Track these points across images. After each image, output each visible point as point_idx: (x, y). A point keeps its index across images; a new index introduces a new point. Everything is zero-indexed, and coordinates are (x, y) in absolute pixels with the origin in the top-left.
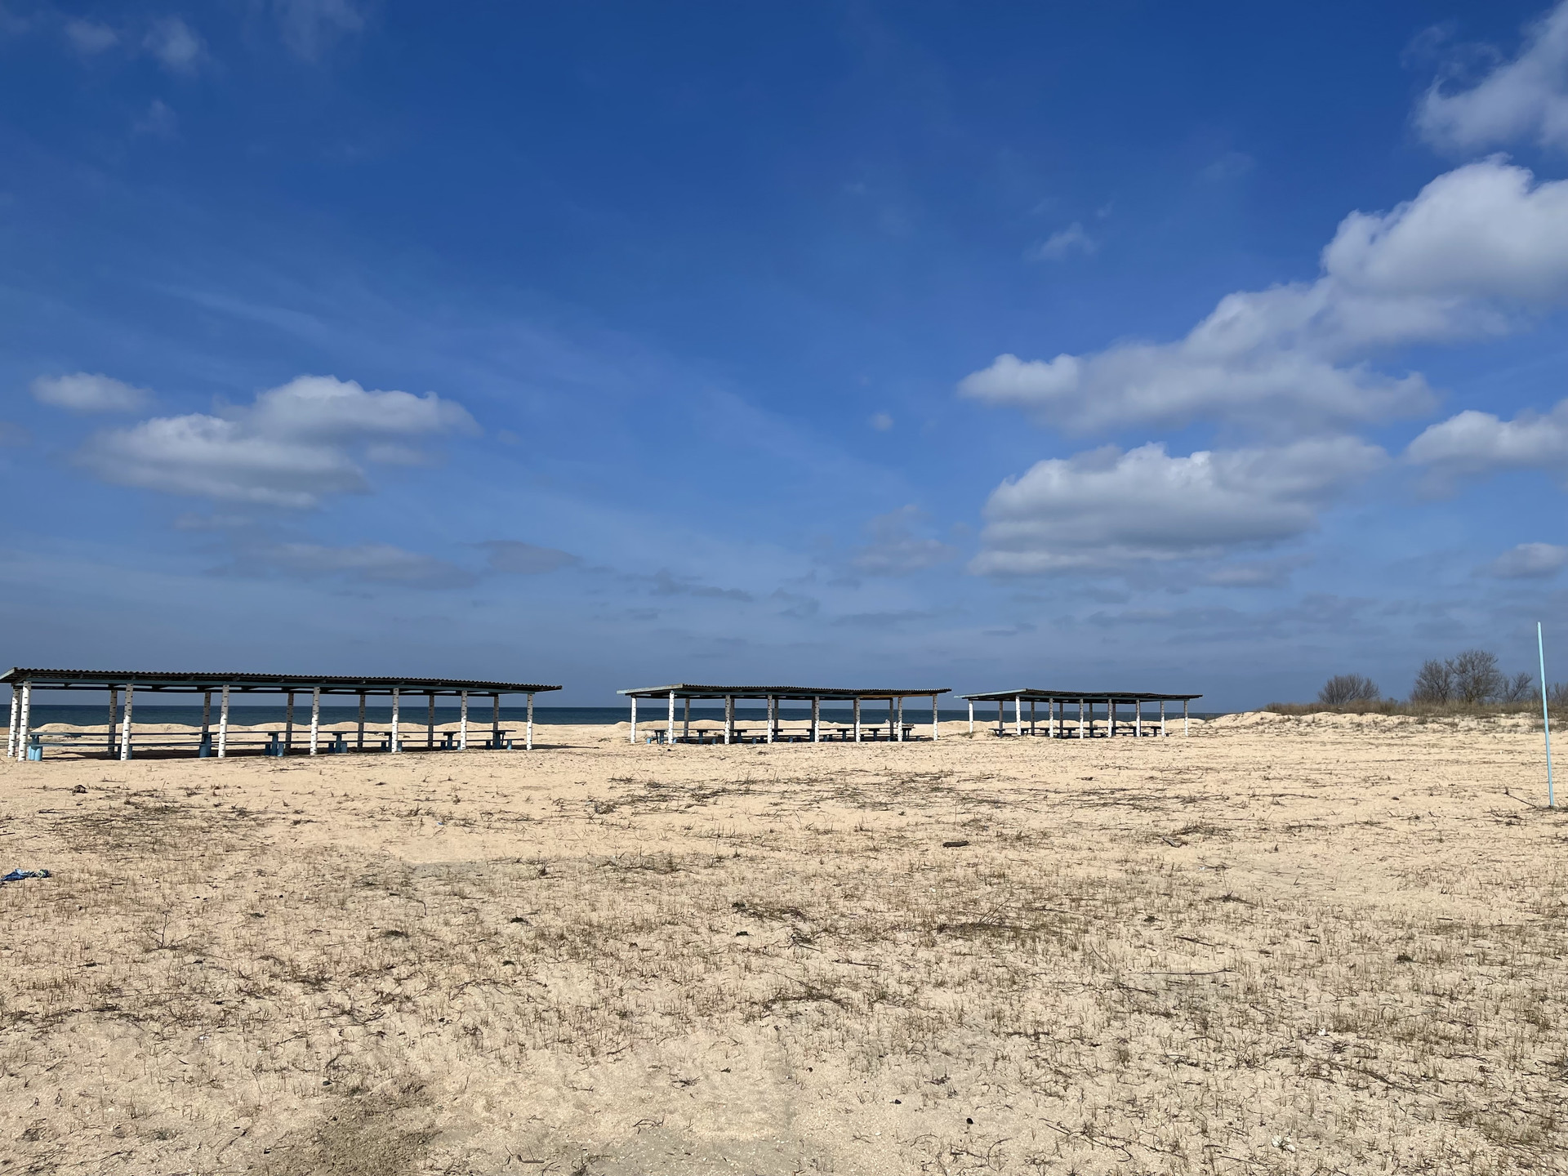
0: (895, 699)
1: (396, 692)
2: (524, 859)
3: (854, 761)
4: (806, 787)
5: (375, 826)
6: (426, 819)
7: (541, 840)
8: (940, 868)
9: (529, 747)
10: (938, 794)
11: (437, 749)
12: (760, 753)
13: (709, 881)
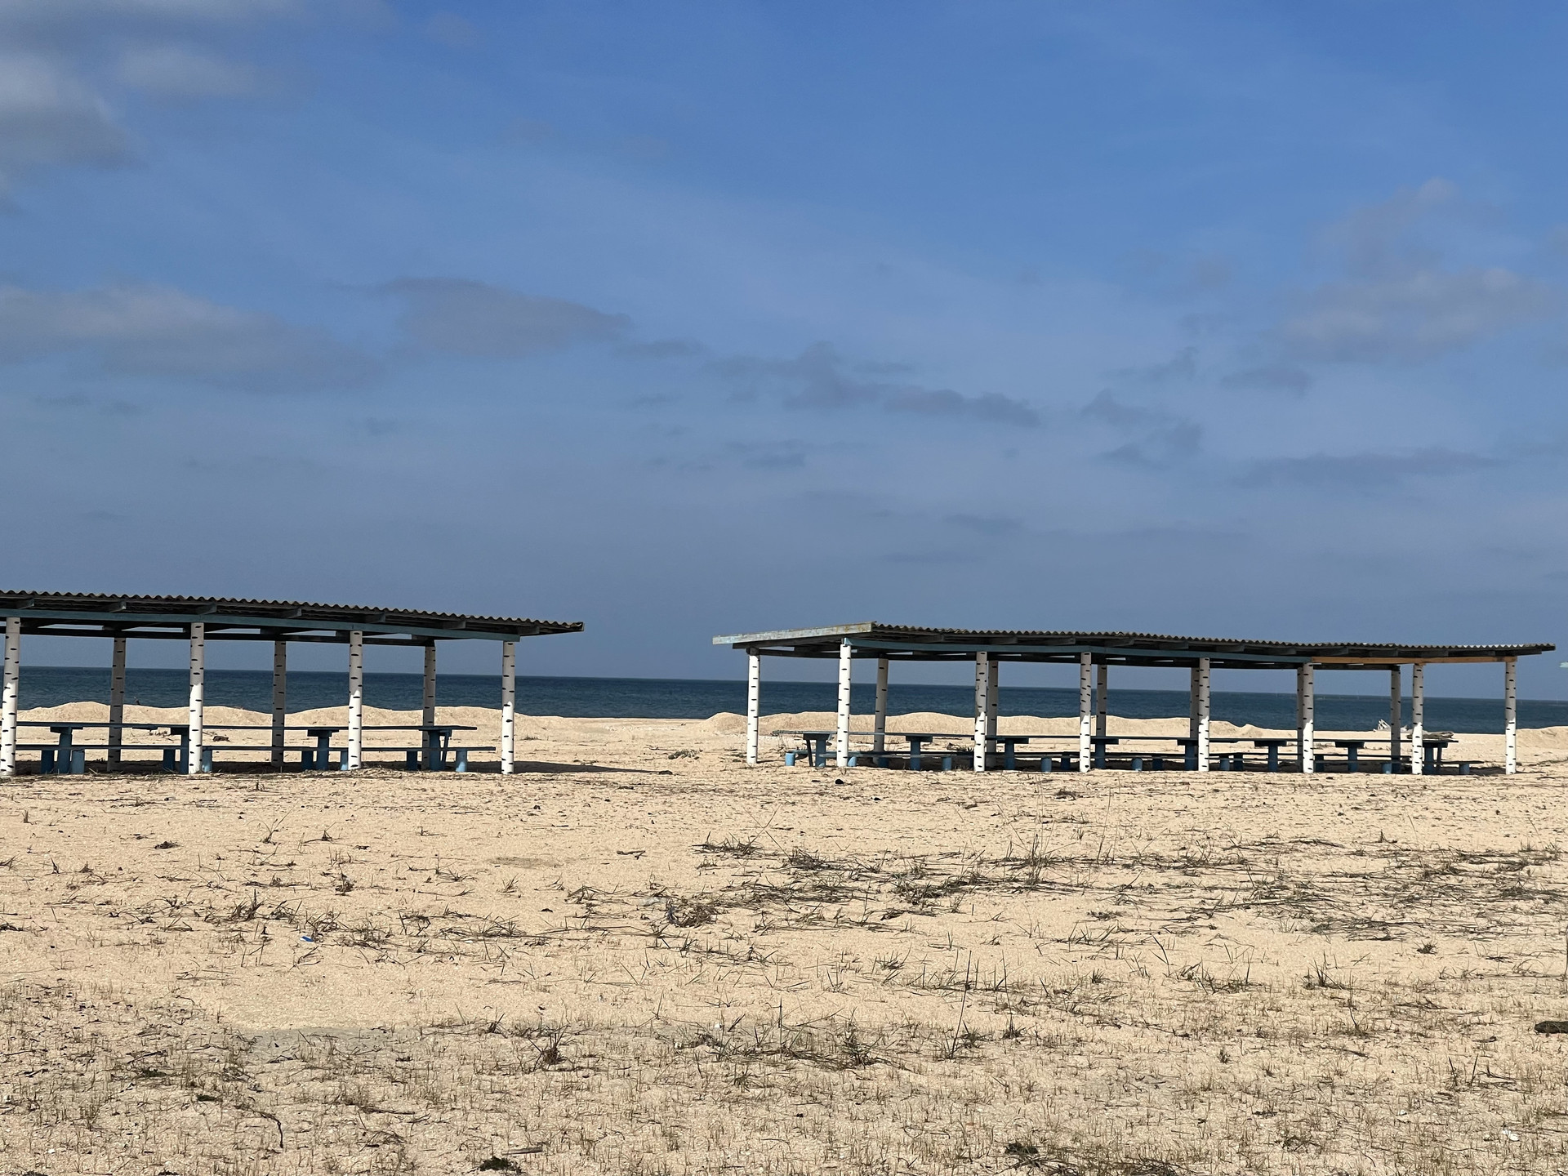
0: (1406, 668)
1: (198, 631)
2: (507, 1024)
3: (1298, 818)
4: (1179, 879)
5: (158, 942)
6: (275, 928)
7: (543, 983)
8: (1529, 1083)
9: (507, 768)
10: (1521, 904)
11: (293, 768)
12: (1062, 794)
13: (946, 1091)
